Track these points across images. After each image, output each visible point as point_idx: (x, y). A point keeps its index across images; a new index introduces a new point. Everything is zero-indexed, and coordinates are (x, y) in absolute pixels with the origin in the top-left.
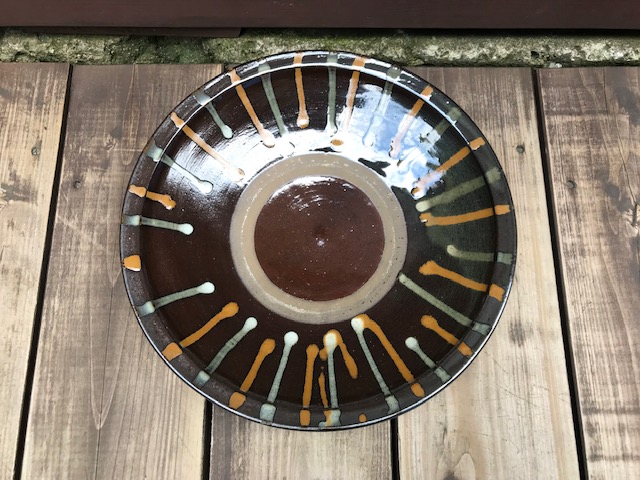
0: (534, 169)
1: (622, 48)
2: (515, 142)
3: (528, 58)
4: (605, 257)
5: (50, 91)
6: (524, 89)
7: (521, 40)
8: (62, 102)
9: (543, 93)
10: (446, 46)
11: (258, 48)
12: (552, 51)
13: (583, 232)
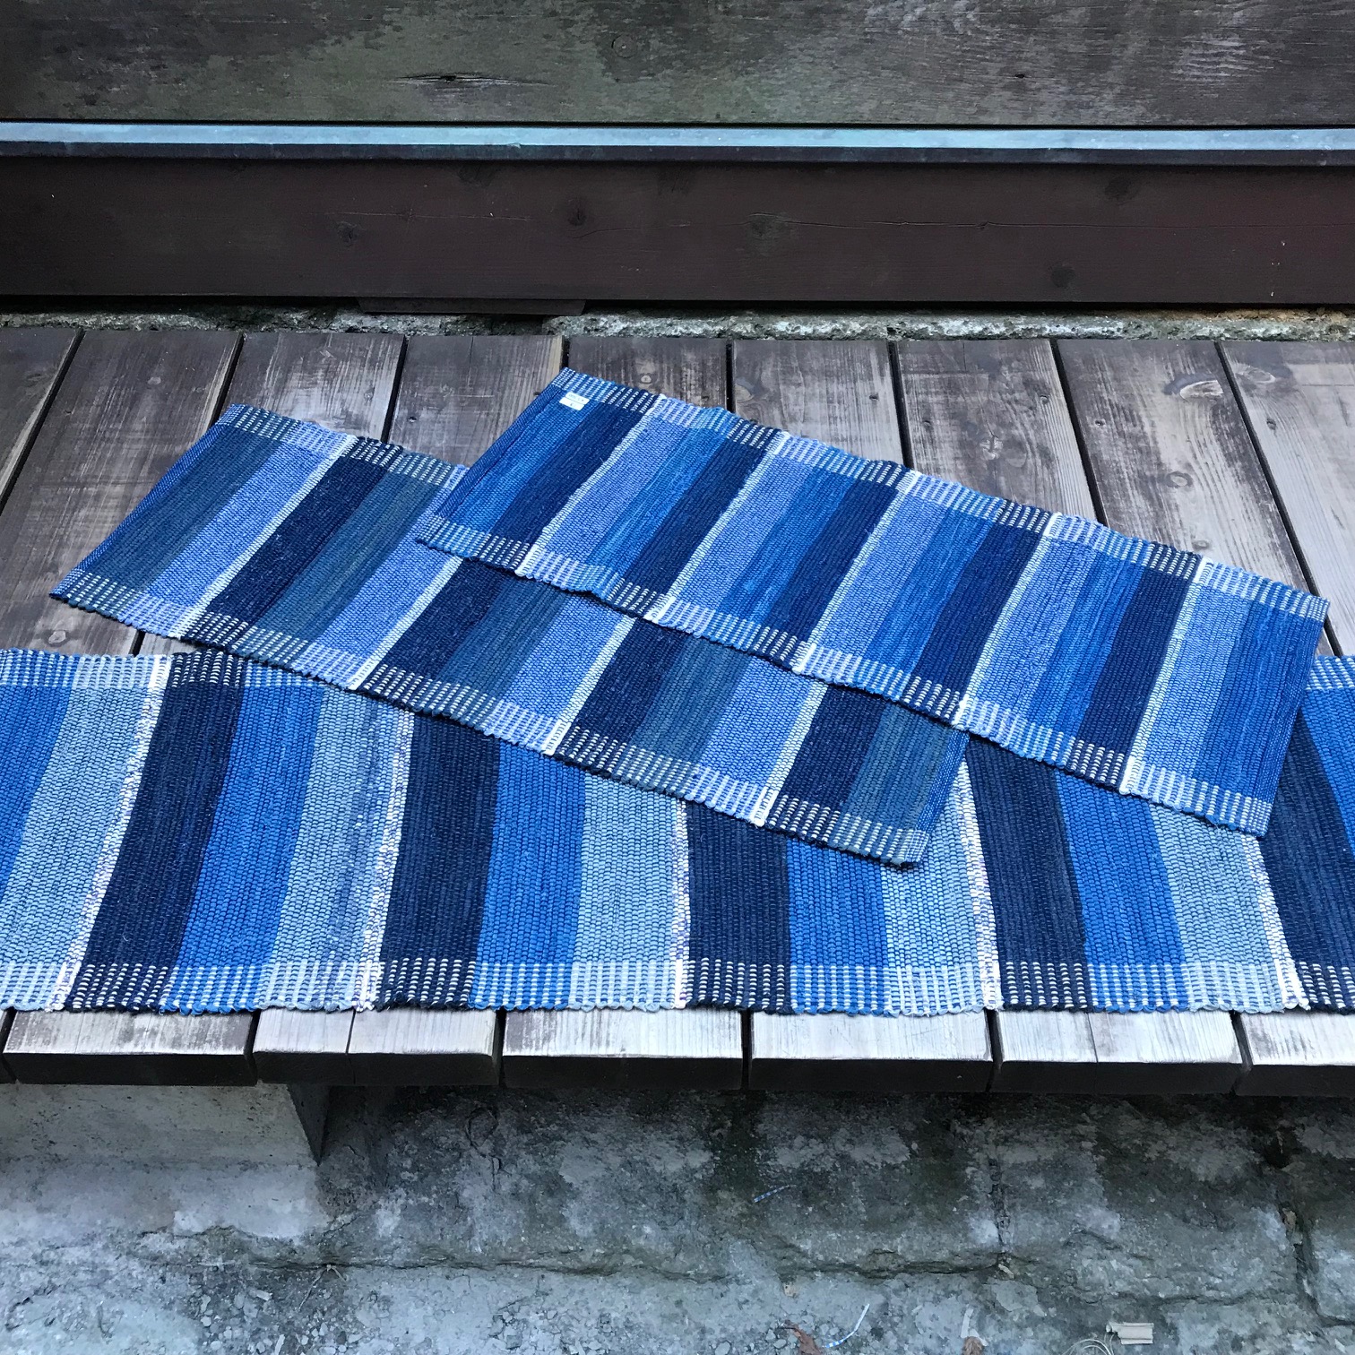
0: (887, 412)
1: (981, 324)
2: (868, 392)
3: (884, 334)
4: (962, 474)
5: (384, 353)
6: (878, 354)
7: (875, 318)
8: (396, 361)
9: (900, 357)
10: (799, 322)
11: (602, 324)
12: (908, 326)
13: (938, 456)
